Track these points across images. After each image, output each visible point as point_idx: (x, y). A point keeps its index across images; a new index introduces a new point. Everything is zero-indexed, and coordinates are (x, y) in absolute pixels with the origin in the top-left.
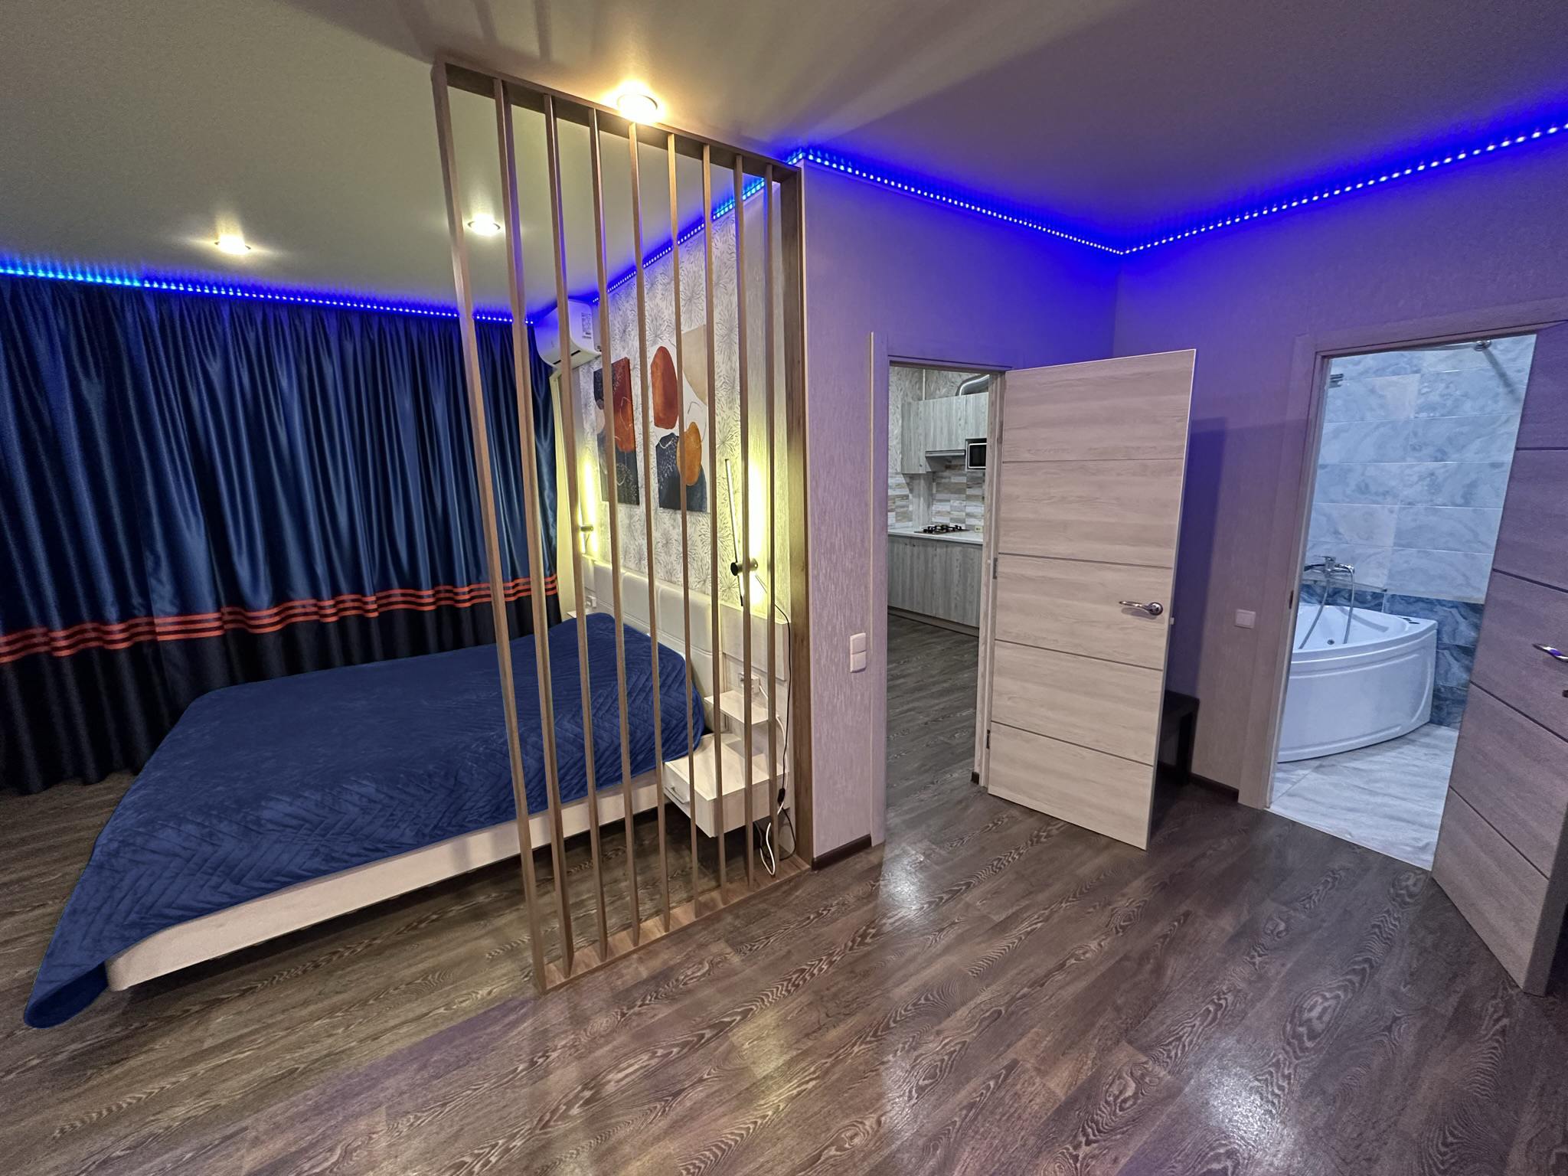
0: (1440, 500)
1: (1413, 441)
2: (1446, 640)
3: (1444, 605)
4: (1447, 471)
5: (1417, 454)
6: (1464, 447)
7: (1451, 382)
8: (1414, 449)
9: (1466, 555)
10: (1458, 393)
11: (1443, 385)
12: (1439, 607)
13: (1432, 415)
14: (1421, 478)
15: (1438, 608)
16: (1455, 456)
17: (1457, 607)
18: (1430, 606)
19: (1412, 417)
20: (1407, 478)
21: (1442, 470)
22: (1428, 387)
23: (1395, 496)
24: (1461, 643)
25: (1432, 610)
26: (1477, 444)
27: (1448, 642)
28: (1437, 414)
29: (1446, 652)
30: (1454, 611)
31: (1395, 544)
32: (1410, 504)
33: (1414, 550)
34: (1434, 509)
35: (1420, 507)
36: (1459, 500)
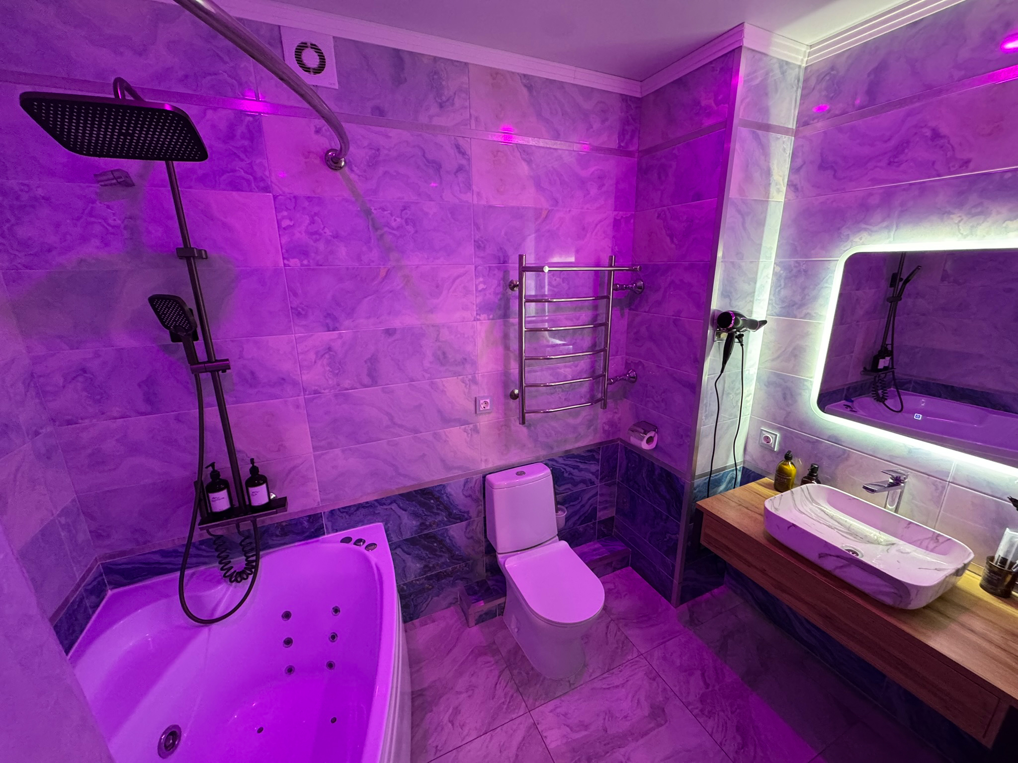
0: (347, 383)
1: (294, 303)
3: (384, 504)
4: (344, 343)
5: (303, 322)
7: (316, 215)
8: (298, 314)
10: (328, 232)
11: (307, 218)
13: (305, 262)
14: (320, 356)
15: (379, 509)
16: (347, 323)
17: (395, 502)
18: (371, 510)
19: (281, 264)
20: (301, 357)
21: (340, 342)
22: (289, 218)
23: (295, 384)
24: (407, 535)
26: (365, 307)
27: (397, 540)
29: (398, 551)
30: (394, 506)
31: (315, 448)
32: (316, 392)
33: (337, 451)
34: (343, 395)
35: (328, 394)
36: (366, 380)
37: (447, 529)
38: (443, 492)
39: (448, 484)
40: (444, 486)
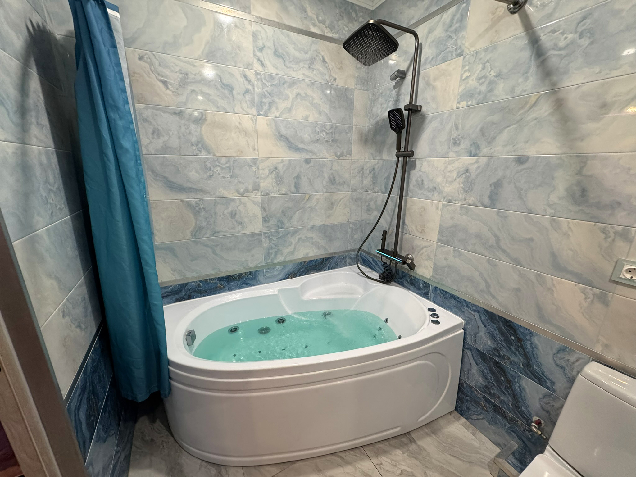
0: (471, 200)
1: (455, 134)
2: (469, 340)
3: (469, 308)
4: (479, 167)
5: (456, 149)
6: (494, 138)
7: (488, 61)
8: (455, 143)
9: (488, 261)
10: (493, 73)
11: (480, 66)
12: (465, 307)
13: (470, 103)
14: (459, 175)
15: (465, 309)
16: (486, 150)
17: (478, 312)
18: (459, 305)
19: (455, 108)
20: (448, 174)
21: (475, 166)
22: (469, 70)
23: (440, 192)
24: (481, 348)
25: (460, 309)
26: (505, 136)
27: (471, 343)
28: (474, 102)
29: (469, 352)
30: (476, 315)
31: (439, 240)
32: (450, 201)
33: (451, 248)
34: (466, 208)
35: (457, 205)
36: (487, 201)
37: (519, 376)
38: (528, 338)
39: (537, 335)
40: (531, 333)
